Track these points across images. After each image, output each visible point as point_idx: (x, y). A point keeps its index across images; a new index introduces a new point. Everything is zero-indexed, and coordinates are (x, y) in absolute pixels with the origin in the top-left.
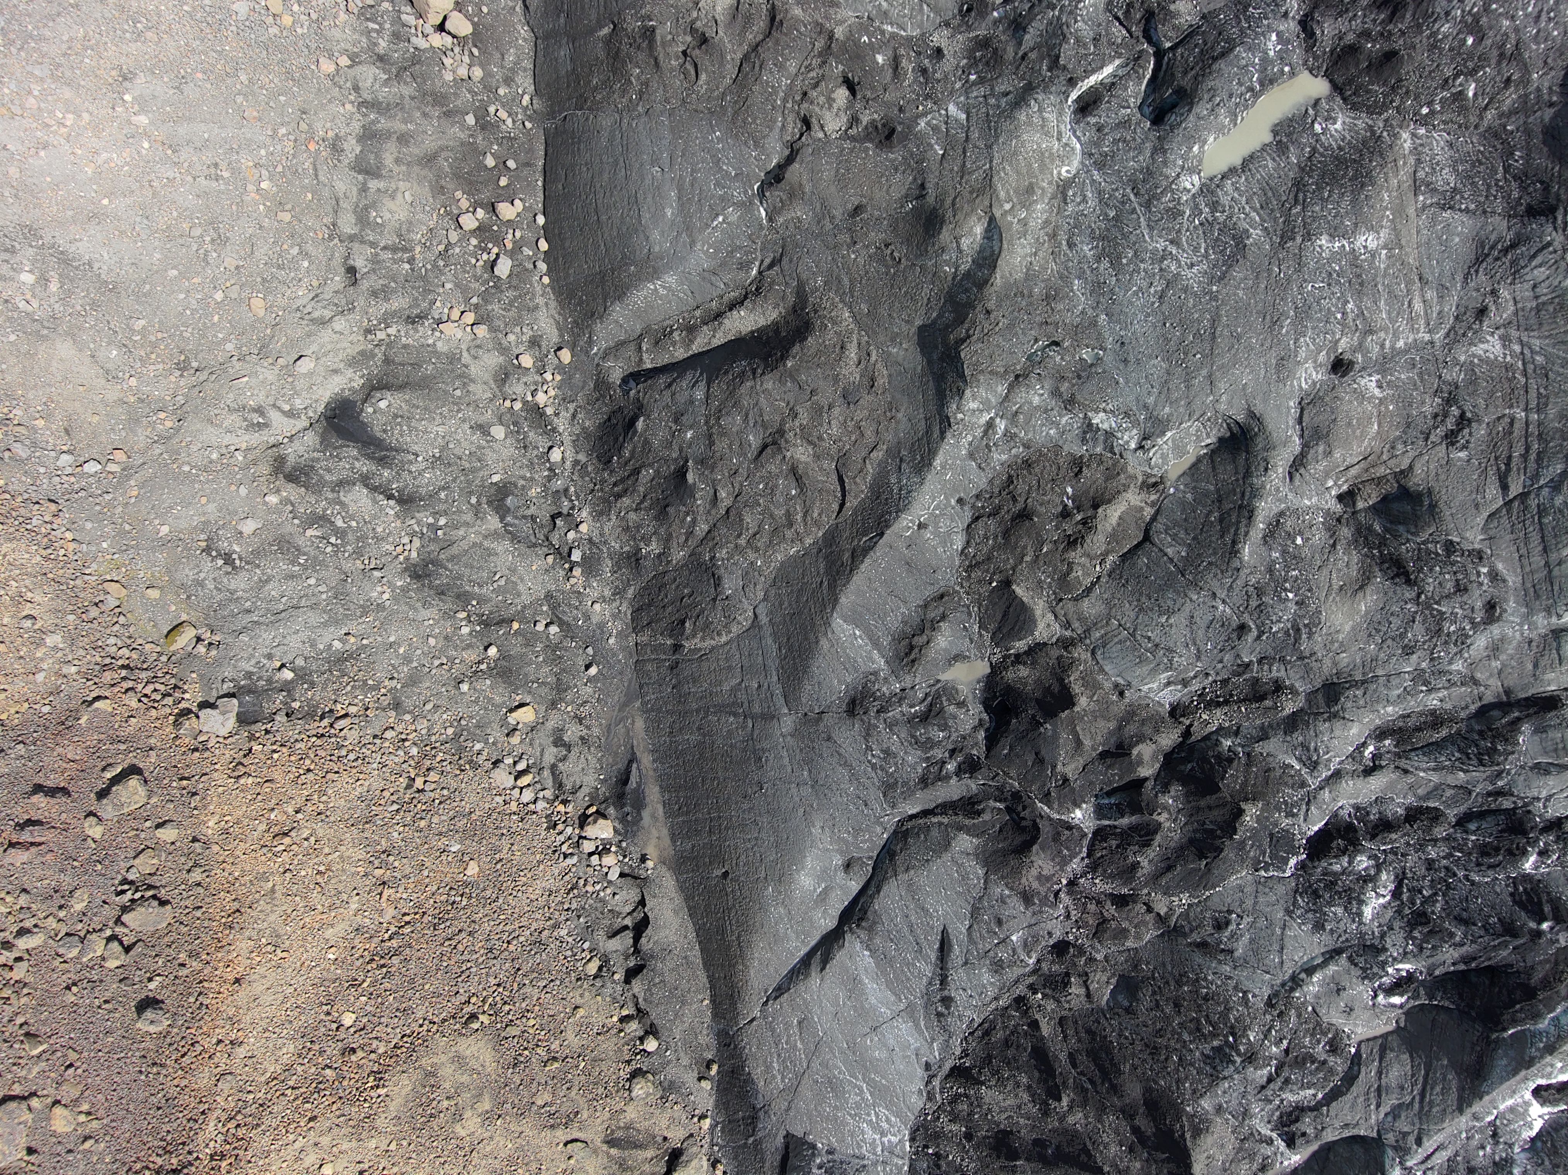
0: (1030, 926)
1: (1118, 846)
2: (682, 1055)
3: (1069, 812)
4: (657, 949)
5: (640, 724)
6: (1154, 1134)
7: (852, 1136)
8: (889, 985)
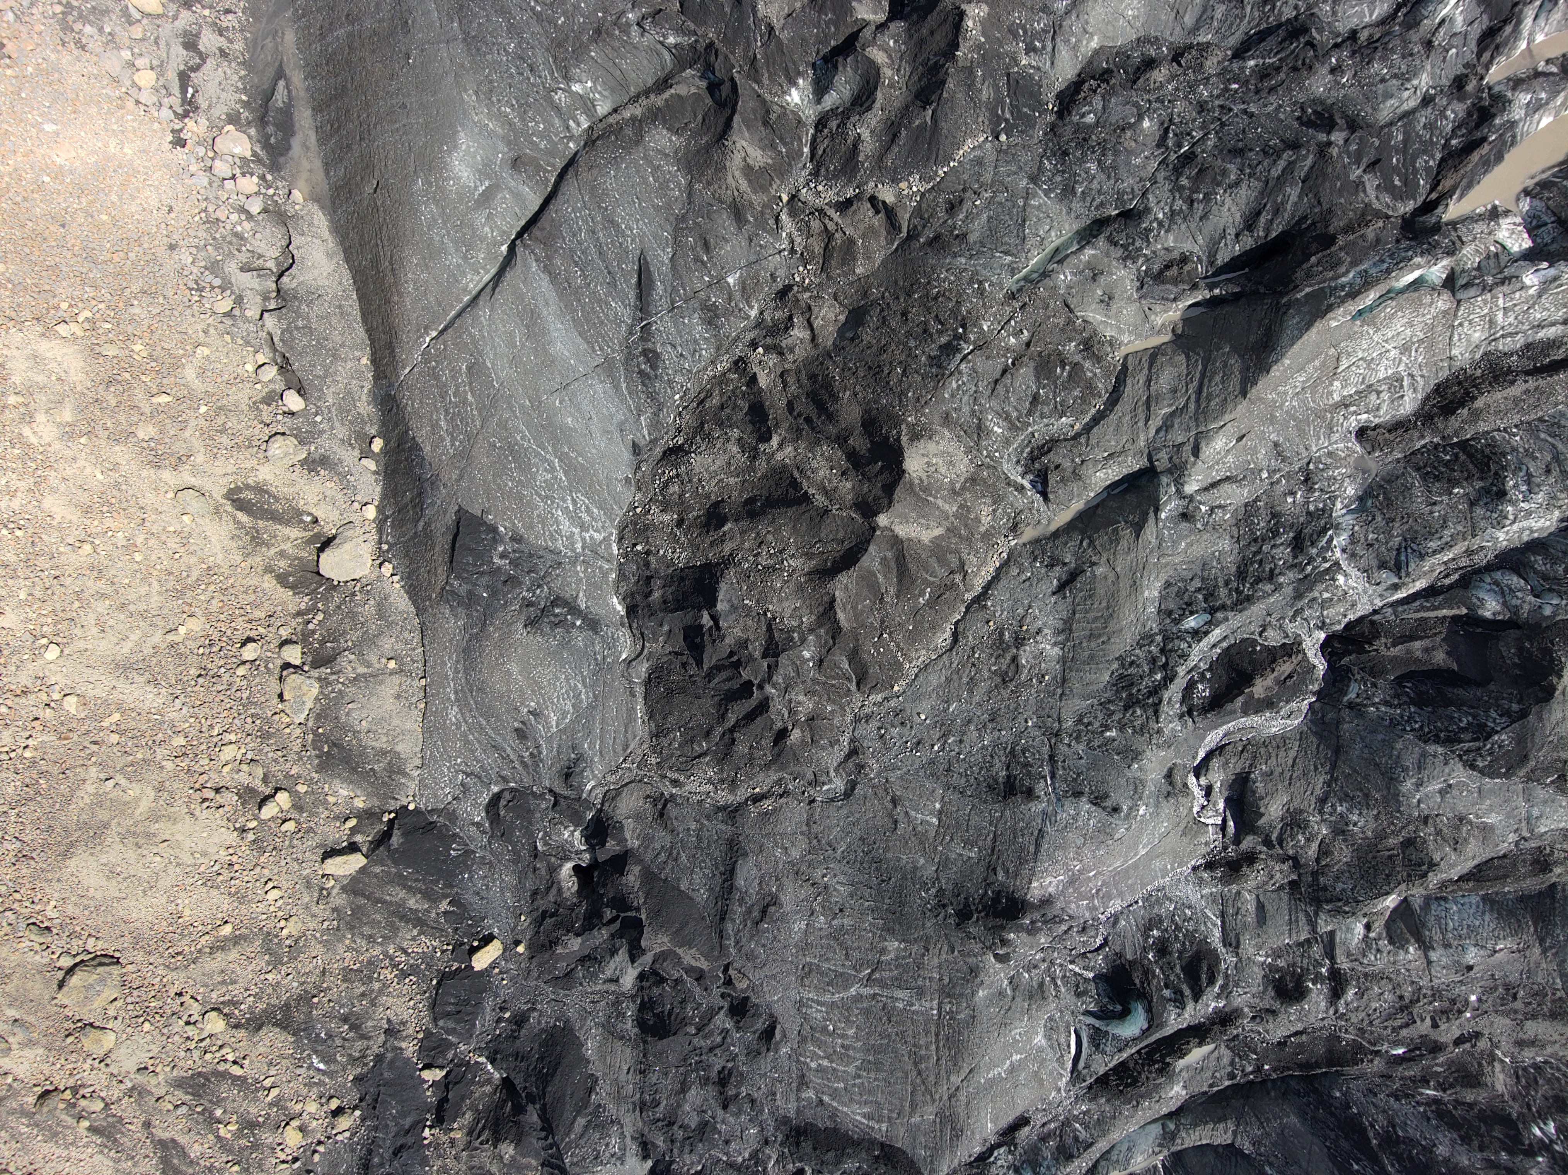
0: (749, 265)
1: (839, 126)
2: (337, 424)
3: (784, 93)
4: (302, 291)
5: (290, 37)
6: (869, 450)
7: (543, 525)
8: (577, 323)
